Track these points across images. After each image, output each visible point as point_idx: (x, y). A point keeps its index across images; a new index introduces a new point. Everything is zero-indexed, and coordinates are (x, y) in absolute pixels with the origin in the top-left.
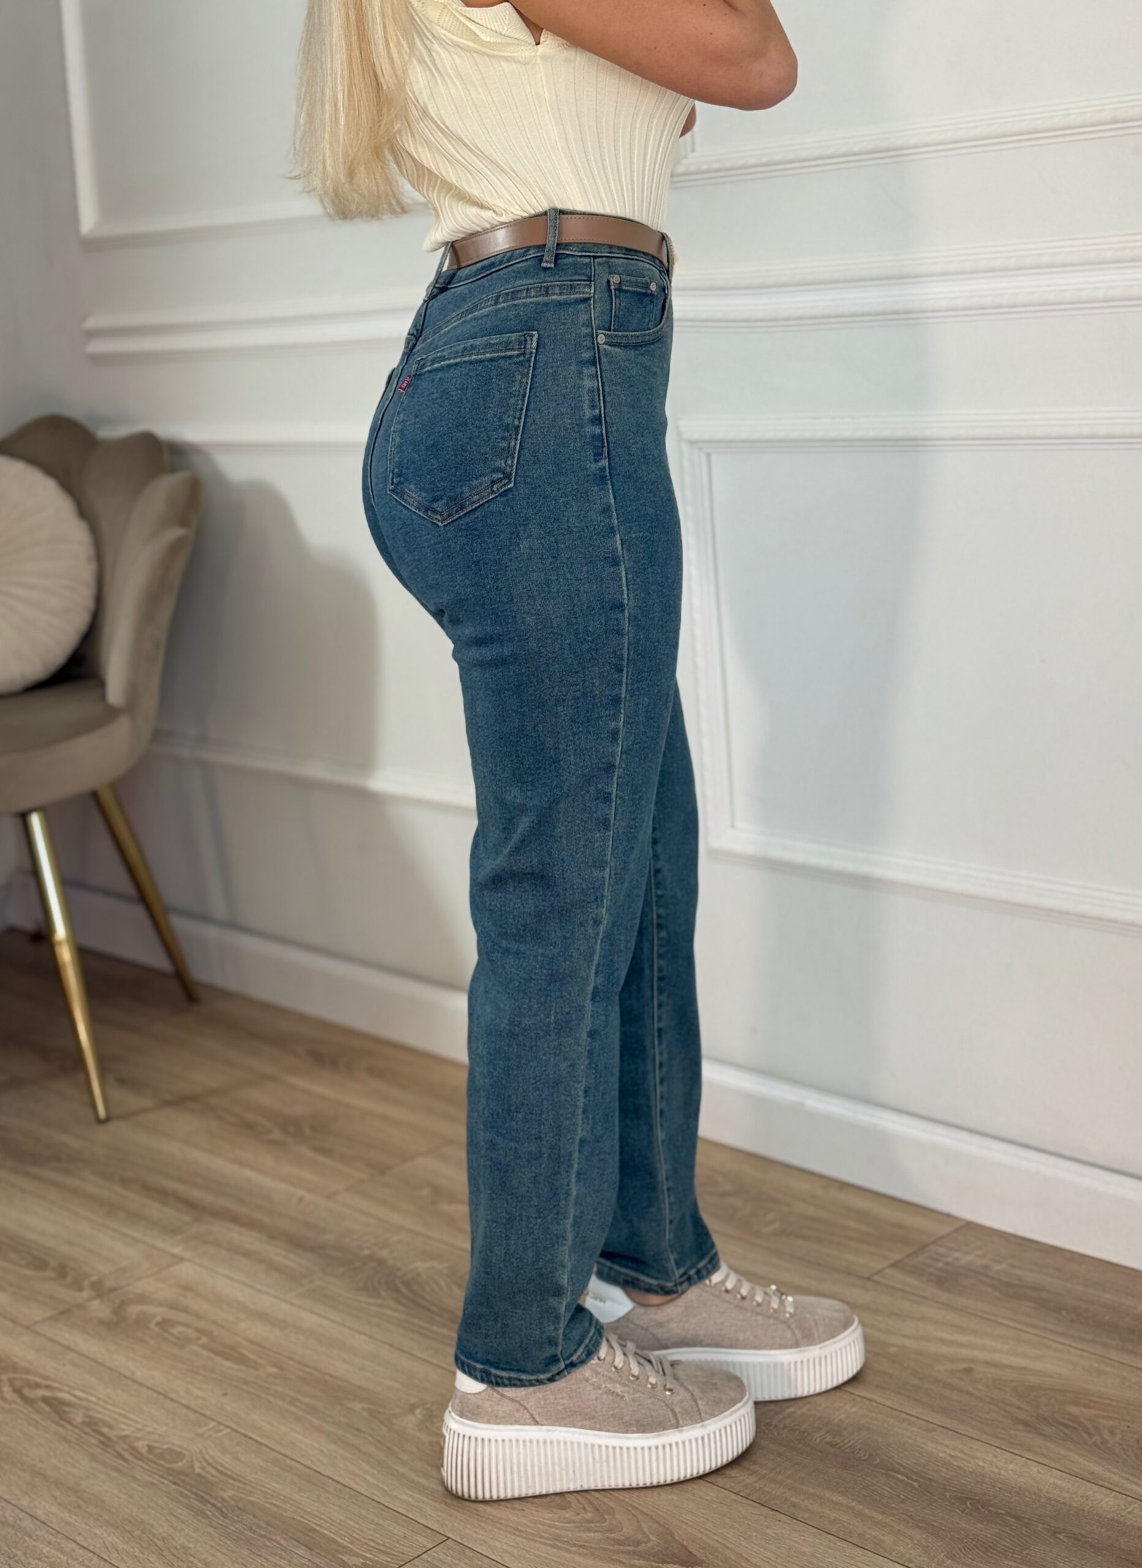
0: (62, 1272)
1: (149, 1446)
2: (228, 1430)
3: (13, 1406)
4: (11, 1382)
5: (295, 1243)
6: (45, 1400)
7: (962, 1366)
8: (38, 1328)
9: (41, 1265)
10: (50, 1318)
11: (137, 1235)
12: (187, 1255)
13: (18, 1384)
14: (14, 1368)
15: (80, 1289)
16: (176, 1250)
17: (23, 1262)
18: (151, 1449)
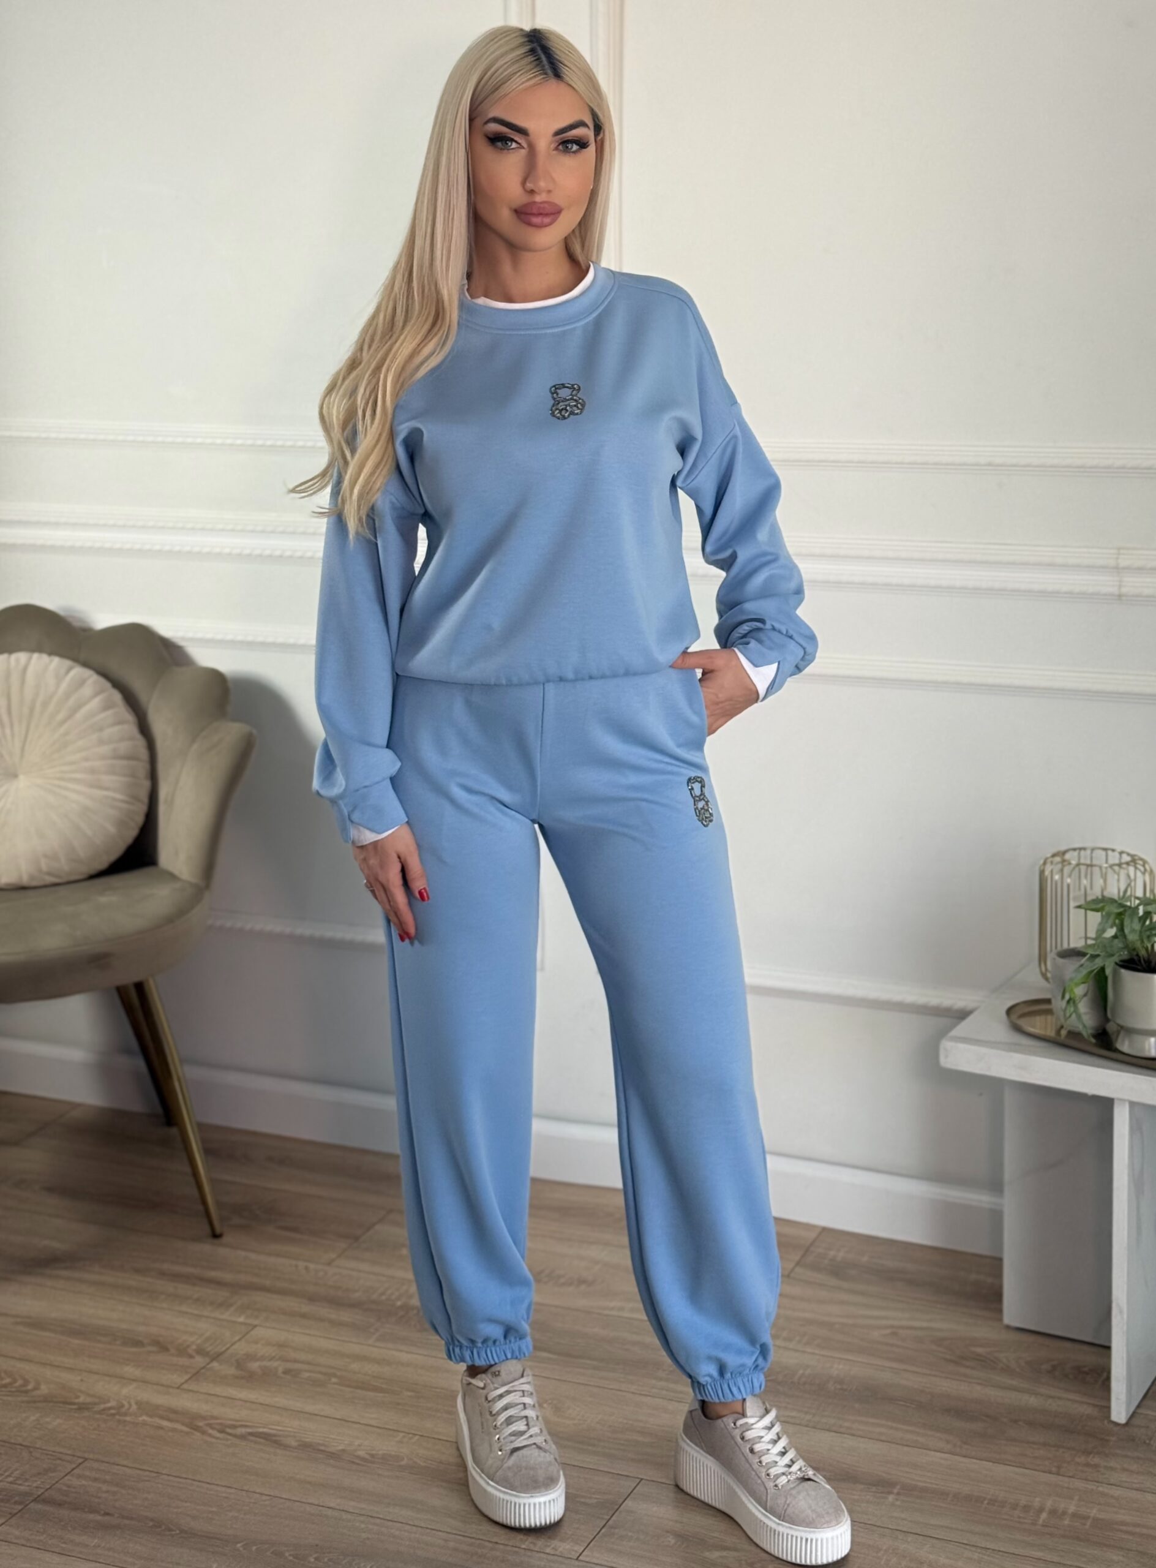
0: (162, 1346)
1: (367, 1453)
2: (417, 1437)
3: (229, 1442)
4: (210, 1426)
5: (335, 1302)
6: (251, 1434)
7: (888, 1331)
8: (185, 1386)
9: (138, 1343)
10: (190, 1378)
11: (196, 1312)
12: (256, 1322)
13: (218, 1427)
14: (204, 1418)
15: (191, 1357)
16: (241, 1319)
17: (118, 1342)
18: (372, 1456)
